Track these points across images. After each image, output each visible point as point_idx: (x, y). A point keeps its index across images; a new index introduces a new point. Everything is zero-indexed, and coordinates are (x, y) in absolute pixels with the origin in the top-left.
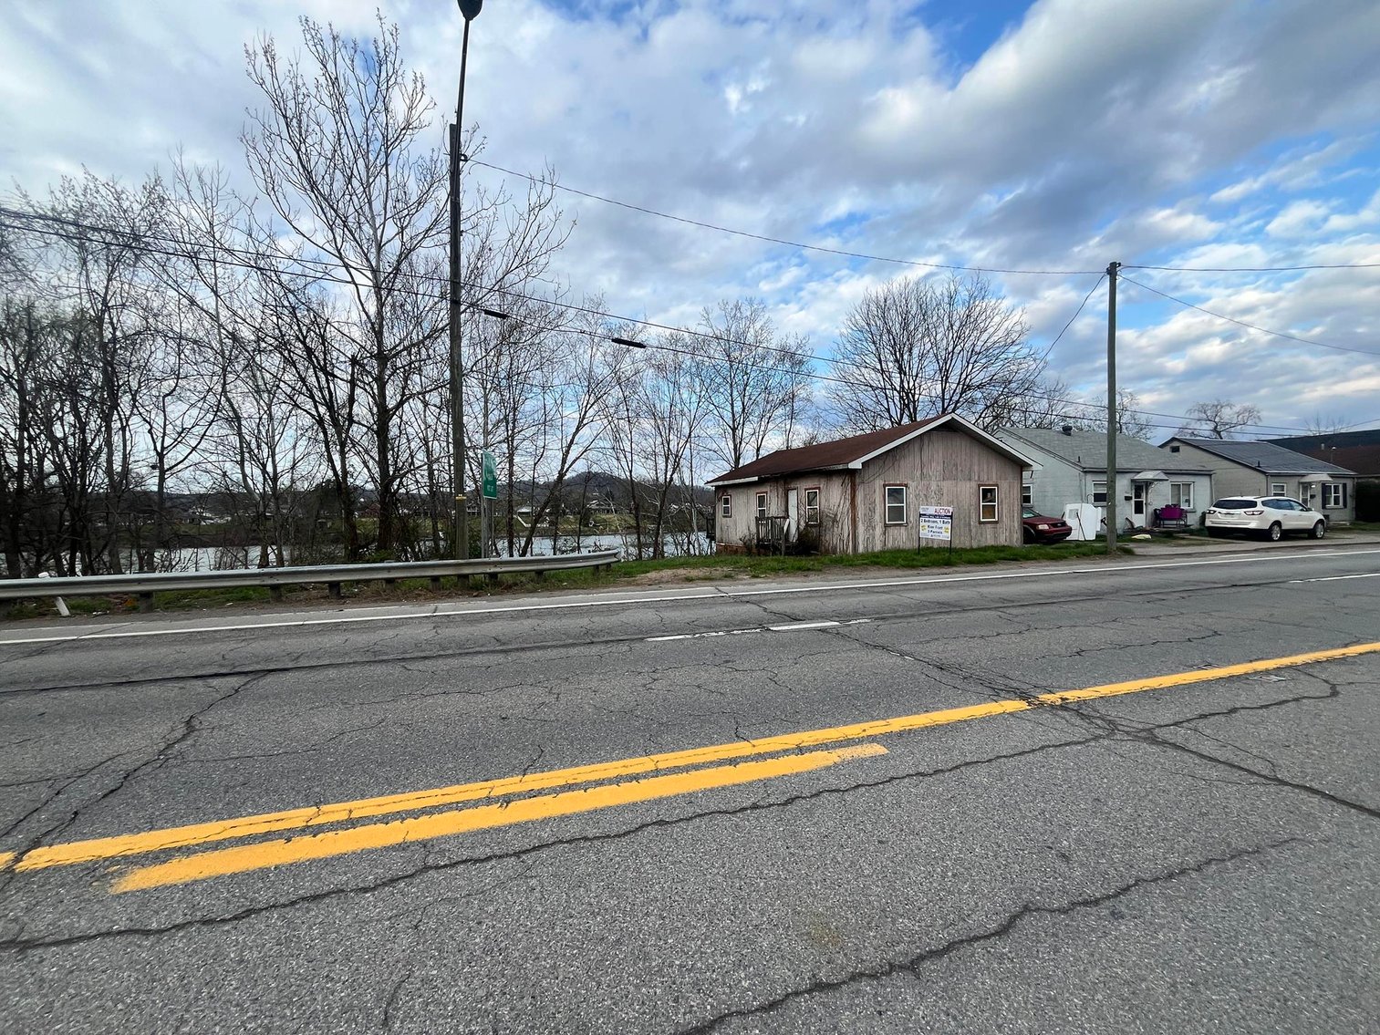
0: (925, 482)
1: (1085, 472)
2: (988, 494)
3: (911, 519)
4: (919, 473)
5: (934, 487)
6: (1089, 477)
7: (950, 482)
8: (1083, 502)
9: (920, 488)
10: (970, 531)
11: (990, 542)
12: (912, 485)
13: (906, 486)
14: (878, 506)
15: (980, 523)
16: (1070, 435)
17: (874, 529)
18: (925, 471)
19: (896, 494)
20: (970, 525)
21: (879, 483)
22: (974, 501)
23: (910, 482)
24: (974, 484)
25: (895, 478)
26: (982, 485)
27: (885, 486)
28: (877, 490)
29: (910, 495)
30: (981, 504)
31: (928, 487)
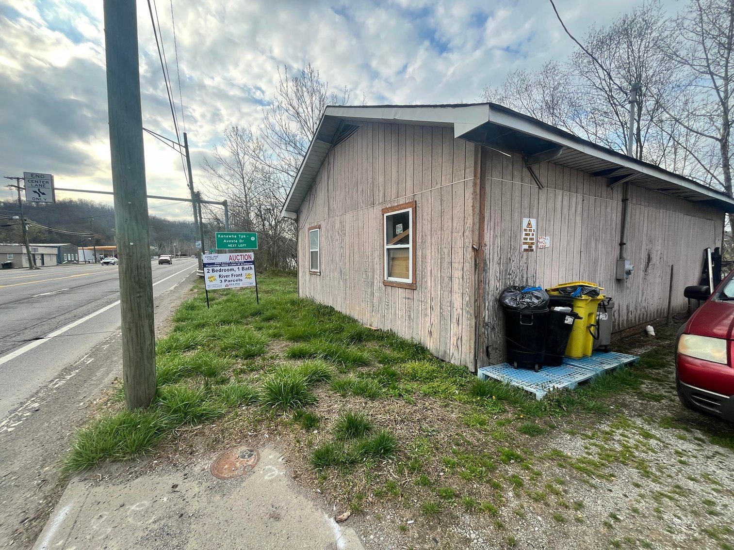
0: (331, 220)
3: (323, 267)
4: (327, 211)
5: (337, 223)
7: (351, 214)
9: (328, 228)
10: (372, 294)
12: (323, 226)
13: (320, 227)
14: (307, 251)
15: (385, 284)
17: (306, 275)
20: (372, 284)
21: (307, 227)
22: (378, 241)
23: (322, 223)
24: (378, 212)
25: (314, 219)
26: (388, 210)
27: (309, 230)
28: (307, 235)
29: (323, 239)
30: (386, 246)
31: (333, 226)
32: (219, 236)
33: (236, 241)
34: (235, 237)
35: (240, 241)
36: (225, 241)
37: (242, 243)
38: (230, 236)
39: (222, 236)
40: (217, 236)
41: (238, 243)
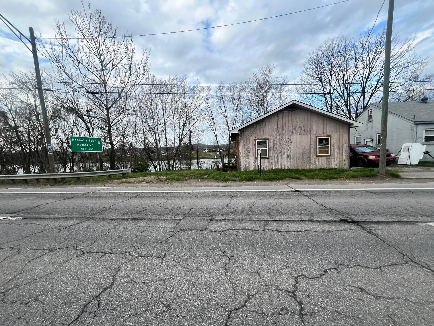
0: (280, 137)
1: (417, 124)
2: (324, 141)
3: (271, 155)
4: (276, 133)
5: (285, 139)
6: (420, 127)
7: (296, 136)
8: (414, 142)
9: (277, 140)
10: (310, 160)
11: (325, 166)
12: (272, 139)
13: (268, 139)
14: (252, 149)
15: (317, 156)
16: (426, 103)
17: (250, 160)
18: (280, 131)
19: (262, 143)
20: (310, 157)
21: (252, 139)
22: (313, 145)
23: (271, 138)
24: (313, 137)
25: (261, 136)
26: (319, 137)
27: (255, 140)
28: (251, 142)
29: (271, 144)
30: (318, 146)
31: (282, 139)
32: (73, 140)
33: (87, 145)
34: (86, 141)
35: (90, 145)
36: (78, 144)
37: (91, 147)
38: (82, 140)
39: (76, 140)
40: (71, 140)
41: (89, 147)
